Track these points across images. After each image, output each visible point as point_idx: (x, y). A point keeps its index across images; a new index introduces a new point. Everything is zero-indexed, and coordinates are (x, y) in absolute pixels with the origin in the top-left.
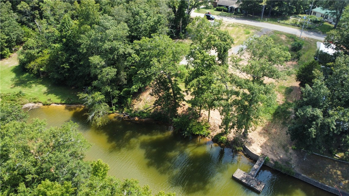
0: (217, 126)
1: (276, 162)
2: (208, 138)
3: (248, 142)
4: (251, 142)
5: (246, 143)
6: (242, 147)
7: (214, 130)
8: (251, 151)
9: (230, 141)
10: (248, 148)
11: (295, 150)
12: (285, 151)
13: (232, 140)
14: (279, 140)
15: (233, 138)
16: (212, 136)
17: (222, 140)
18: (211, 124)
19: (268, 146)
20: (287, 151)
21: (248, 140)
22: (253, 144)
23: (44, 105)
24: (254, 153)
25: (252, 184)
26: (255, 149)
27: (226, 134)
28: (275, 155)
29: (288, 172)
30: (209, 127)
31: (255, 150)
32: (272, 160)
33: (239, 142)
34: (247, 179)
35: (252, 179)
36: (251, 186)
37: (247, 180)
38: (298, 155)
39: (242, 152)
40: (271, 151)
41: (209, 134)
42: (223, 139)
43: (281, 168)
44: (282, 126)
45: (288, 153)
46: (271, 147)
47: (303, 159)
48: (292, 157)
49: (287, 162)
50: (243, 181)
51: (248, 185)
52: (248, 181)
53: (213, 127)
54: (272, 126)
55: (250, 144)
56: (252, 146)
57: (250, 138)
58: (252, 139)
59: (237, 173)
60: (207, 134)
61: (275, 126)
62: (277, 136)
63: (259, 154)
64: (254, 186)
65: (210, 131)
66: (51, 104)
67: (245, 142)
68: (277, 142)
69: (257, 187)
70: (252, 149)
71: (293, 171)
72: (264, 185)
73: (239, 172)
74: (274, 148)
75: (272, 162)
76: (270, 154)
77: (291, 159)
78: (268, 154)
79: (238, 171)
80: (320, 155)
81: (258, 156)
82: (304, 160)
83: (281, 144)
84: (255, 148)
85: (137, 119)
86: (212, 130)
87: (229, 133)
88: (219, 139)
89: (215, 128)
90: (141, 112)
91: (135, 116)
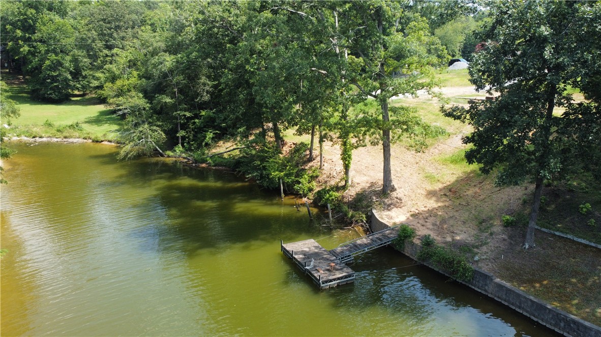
1: (425, 242)
2: (306, 199)
3: (385, 204)
4: (395, 205)
5: (380, 204)
6: (366, 214)
7: (326, 182)
8: (378, 217)
9: (345, 203)
10: (376, 214)
11: (508, 225)
12: (480, 230)
13: (350, 199)
14: (478, 208)
15: (356, 197)
16: (314, 196)
17: (327, 199)
18: (324, 172)
19: (435, 216)
20: (485, 230)
21: (387, 200)
22: (394, 209)
23: (93, 141)
24: (383, 221)
26: (394, 216)
27: (344, 189)
30: (317, 177)
31: (391, 218)
33: (364, 202)
34: (312, 255)
35: (327, 260)
36: (308, 267)
37: (306, 257)
38: (510, 238)
39: (361, 226)
40: (434, 225)
41: (310, 190)
42: (331, 196)
45: (485, 234)
46: (443, 219)
47: (524, 245)
48: (489, 241)
49: (466, 248)
50: (296, 257)
51: (302, 265)
53: (325, 176)
54: (473, 184)
55: (389, 207)
56: (388, 212)
57: (397, 198)
58: (400, 200)
59: (300, 244)
60: (306, 189)
61: (483, 184)
62: (477, 202)
63: (394, 223)
64: (316, 270)
65: (315, 184)
66: (102, 141)
67: (378, 203)
68: (467, 213)
69: (322, 272)
72: (344, 274)
73: (305, 244)
74: (450, 222)
75: (418, 242)
76: (427, 228)
77: (484, 243)
78: (421, 228)
79: (307, 242)
80: (593, 244)
81: (387, 226)
82: (527, 247)
83: (477, 217)
84: (394, 214)
85: (204, 165)
86: (320, 184)
87: (352, 186)
88: (323, 198)
89: (328, 179)
90: (216, 156)
91: (204, 161)
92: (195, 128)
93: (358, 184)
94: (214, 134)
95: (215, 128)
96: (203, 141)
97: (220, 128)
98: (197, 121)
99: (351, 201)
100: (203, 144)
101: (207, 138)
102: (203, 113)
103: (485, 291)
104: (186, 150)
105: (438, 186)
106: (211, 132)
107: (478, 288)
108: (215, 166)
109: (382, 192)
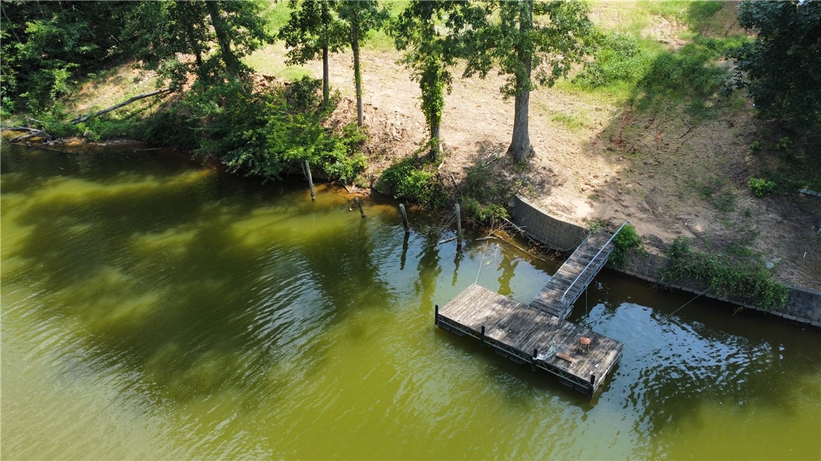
0: (395, 134)
1: (676, 251)
2: (354, 187)
3: (533, 183)
4: (549, 183)
5: (524, 185)
6: (505, 206)
7: (384, 151)
8: (545, 213)
9: (449, 189)
10: (533, 205)
11: (765, 195)
12: (716, 207)
13: (457, 181)
14: (681, 168)
15: (466, 175)
16: (372, 180)
17: (413, 186)
18: (371, 132)
19: (628, 193)
20: (724, 206)
21: (531, 175)
22: (554, 190)
24: (563, 219)
25: (545, 350)
26: (567, 204)
27: (433, 161)
28: (666, 226)
29: (748, 285)
30: (362, 142)
31: (567, 210)
32: (656, 242)
33: (490, 184)
34: (514, 325)
35: (548, 327)
36: (540, 357)
37: (512, 333)
38: (784, 216)
39: (505, 229)
40: (644, 210)
41: (359, 169)
42: (417, 179)
43: (706, 275)
44: (688, 118)
45: (732, 214)
46: (646, 197)
48: (754, 227)
49: (735, 248)
50: (491, 336)
51: (522, 354)
52: (522, 335)
53: (377, 140)
54: (642, 125)
55: (543, 187)
56: (550, 198)
57: (545, 168)
58: (550, 171)
59: (465, 300)
60: (349, 168)
61: (657, 122)
62: (672, 157)
63: (584, 220)
64: (558, 358)
65: (364, 157)
67: (519, 183)
68: (670, 178)
69: (574, 361)
70: (551, 208)
71: (771, 281)
72: (613, 354)
73: (473, 299)
74: (659, 199)
75: (653, 251)
76: (640, 220)
77: (754, 234)
78: (633, 222)
79: (472, 294)
81: (579, 229)
83: (691, 185)
84: (563, 201)
85: (75, 141)
86: (374, 155)
87: (448, 155)
88: (400, 184)
89: (387, 145)
90: (97, 119)
91: (70, 132)
92: (17, 61)
93: (455, 149)
94: (68, 70)
95: (65, 57)
96: (49, 88)
97: (77, 56)
98: (20, 46)
99: (460, 185)
100: (53, 95)
101: (57, 82)
102: (32, 27)
103: (806, 317)
104: (12, 112)
105: (587, 135)
106: (60, 68)
107: (791, 314)
108: (103, 139)
109: (512, 161)
